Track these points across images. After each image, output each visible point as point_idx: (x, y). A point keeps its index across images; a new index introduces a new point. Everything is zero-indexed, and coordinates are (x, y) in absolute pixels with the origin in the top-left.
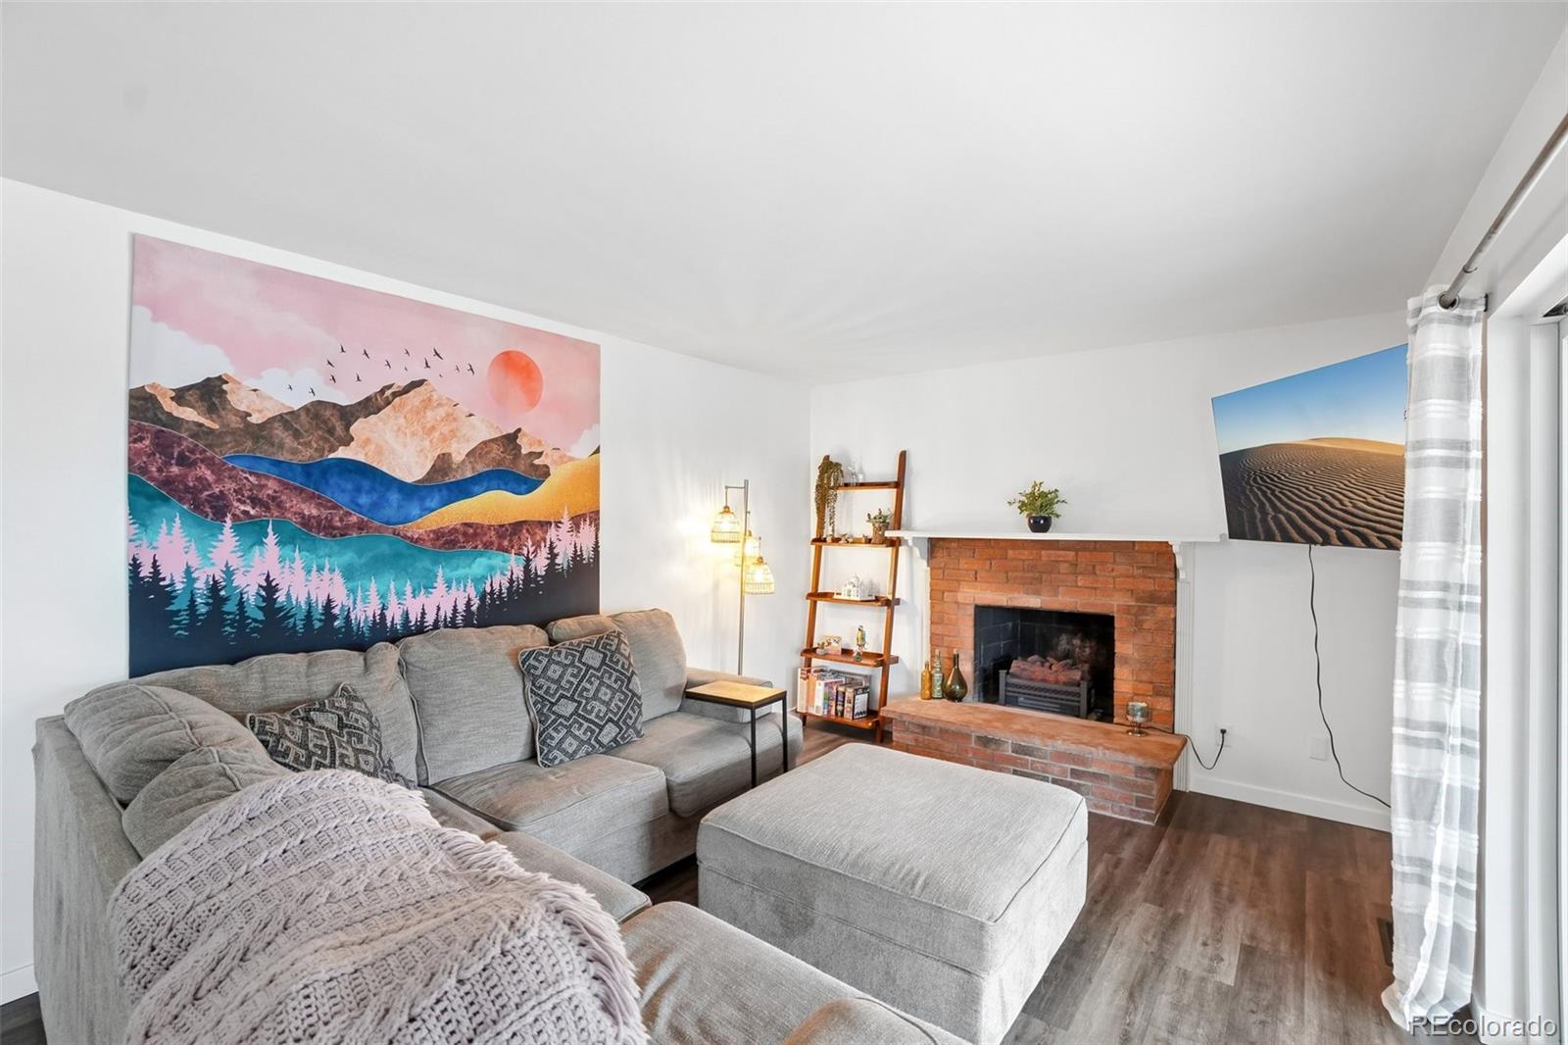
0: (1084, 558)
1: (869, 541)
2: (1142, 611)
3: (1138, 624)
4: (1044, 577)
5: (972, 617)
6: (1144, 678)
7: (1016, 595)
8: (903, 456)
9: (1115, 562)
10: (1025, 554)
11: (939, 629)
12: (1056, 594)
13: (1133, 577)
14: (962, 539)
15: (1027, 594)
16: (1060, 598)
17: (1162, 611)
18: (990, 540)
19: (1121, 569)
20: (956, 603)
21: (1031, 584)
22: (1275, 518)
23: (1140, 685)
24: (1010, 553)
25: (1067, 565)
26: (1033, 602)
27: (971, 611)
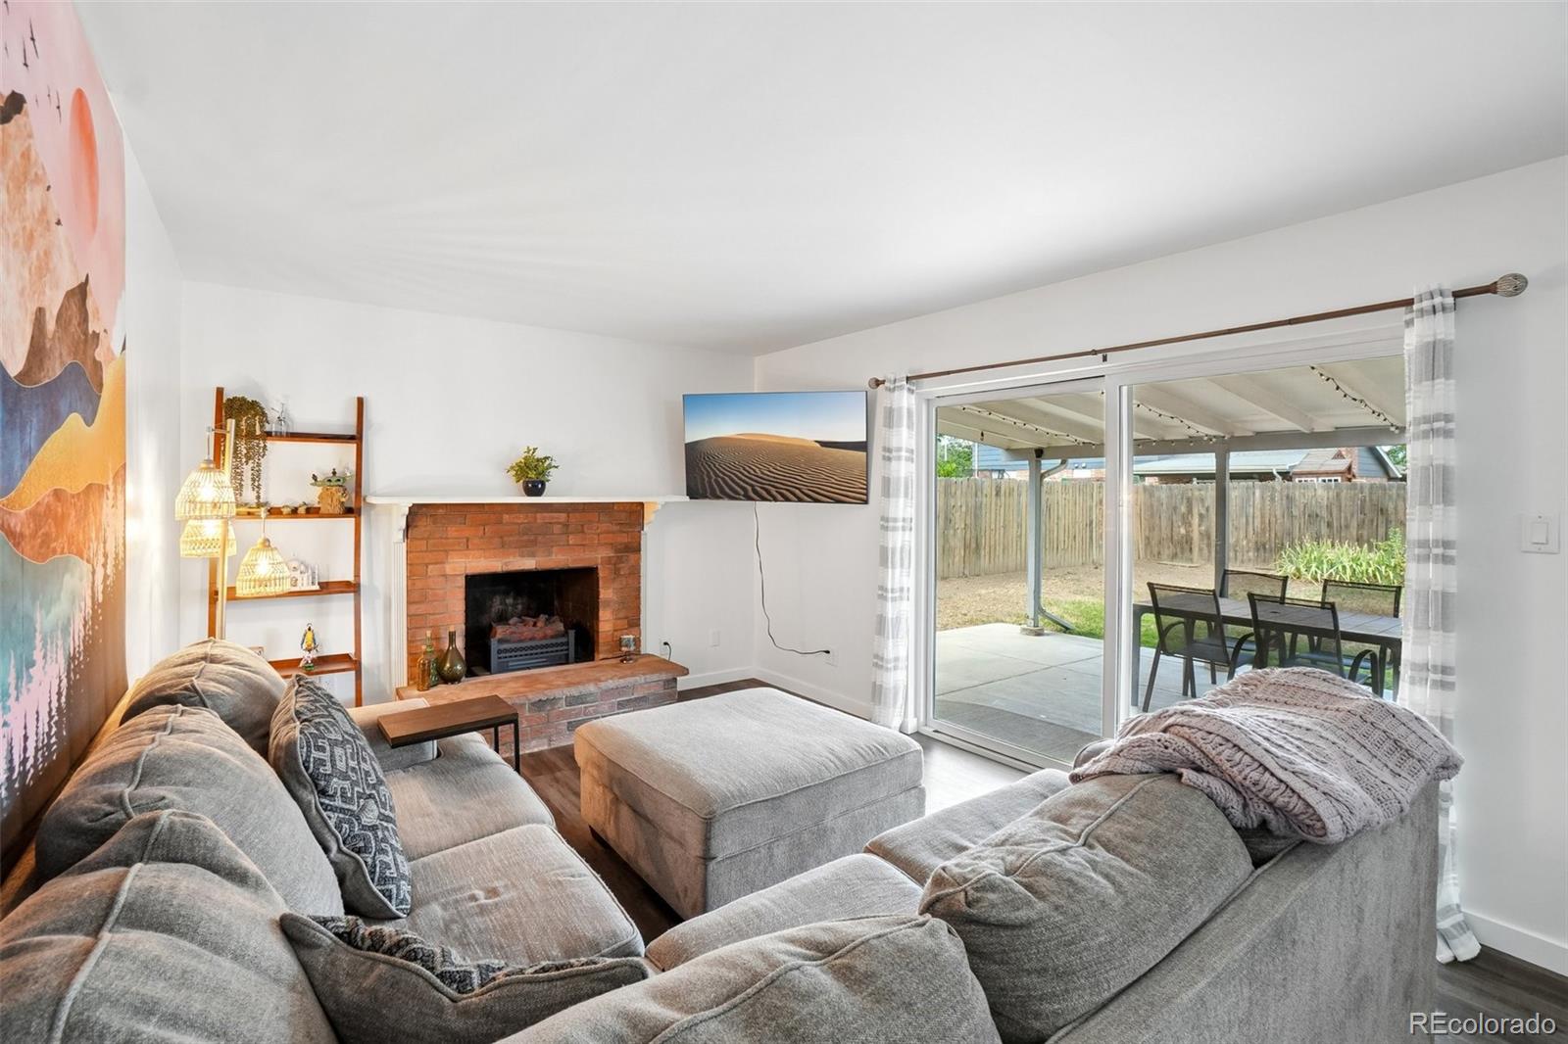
0: (575, 518)
1: (312, 512)
2: (620, 560)
3: (617, 572)
4: (540, 538)
5: (463, 590)
6: (622, 615)
7: (511, 559)
8: (360, 401)
9: (599, 521)
10: (521, 518)
11: (421, 609)
12: (550, 554)
13: (613, 533)
14: (450, 504)
15: (523, 556)
16: (554, 557)
17: (632, 556)
18: (483, 504)
19: (604, 526)
20: (445, 576)
21: (526, 547)
22: (716, 481)
23: (619, 621)
24: (506, 517)
25: (560, 526)
26: (529, 564)
27: (462, 582)
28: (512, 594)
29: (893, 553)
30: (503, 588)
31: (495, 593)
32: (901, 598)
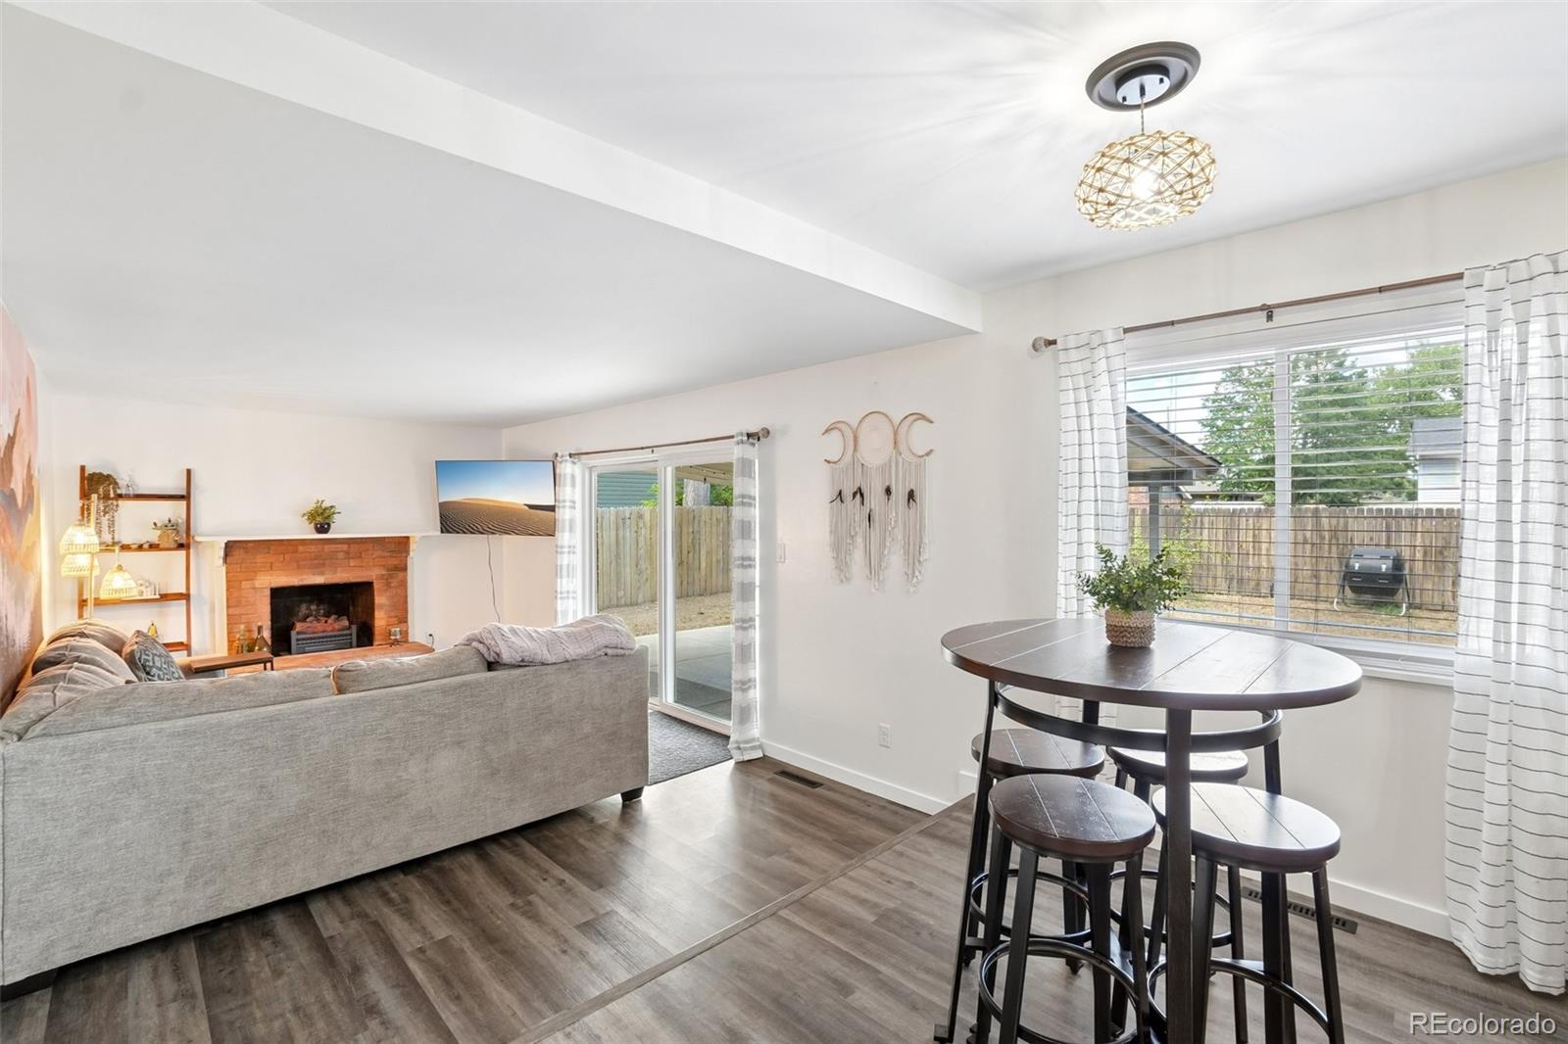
0: (354, 548)
1: (153, 547)
2: (391, 576)
3: (388, 585)
4: (327, 562)
5: (269, 598)
6: (393, 614)
7: (305, 577)
8: (189, 472)
9: (374, 549)
10: (313, 548)
11: (235, 611)
12: (335, 572)
13: (384, 557)
14: (258, 541)
15: (314, 574)
16: (338, 575)
17: (401, 574)
18: (283, 540)
19: (379, 553)
20: (254, 588)
21: (317, 568)
23: (390, 620)
24: (301, 548)
25: (342, 554)
26: (319, 580)
27: (268, 592)
28: (316, 602)
29: (561, 569)
30: (308, 598)
31: (301, 602)
32: (568, 598)
